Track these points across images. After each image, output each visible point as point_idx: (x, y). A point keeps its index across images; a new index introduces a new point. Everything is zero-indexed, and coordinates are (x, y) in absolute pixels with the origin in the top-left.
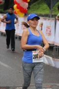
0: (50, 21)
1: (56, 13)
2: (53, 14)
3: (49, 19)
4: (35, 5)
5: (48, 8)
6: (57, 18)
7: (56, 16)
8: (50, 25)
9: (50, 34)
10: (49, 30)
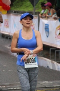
2: (36, 11)
4: (18, 2)
5: (31, 5)
6: (40, 15)
7: (39, 13)
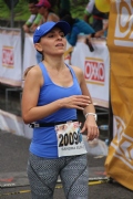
0: (11, 34)
1: (23, 18)
2: (17, 19)
3: (8, 31)
6: (25, 27)
8: (12, 43)
9: (11, 64)
10: (8, 55)
